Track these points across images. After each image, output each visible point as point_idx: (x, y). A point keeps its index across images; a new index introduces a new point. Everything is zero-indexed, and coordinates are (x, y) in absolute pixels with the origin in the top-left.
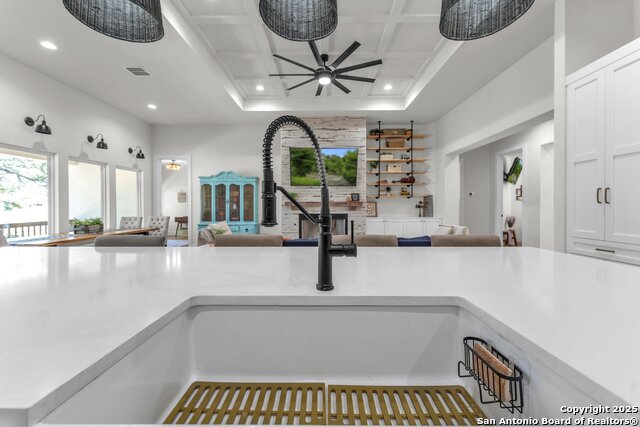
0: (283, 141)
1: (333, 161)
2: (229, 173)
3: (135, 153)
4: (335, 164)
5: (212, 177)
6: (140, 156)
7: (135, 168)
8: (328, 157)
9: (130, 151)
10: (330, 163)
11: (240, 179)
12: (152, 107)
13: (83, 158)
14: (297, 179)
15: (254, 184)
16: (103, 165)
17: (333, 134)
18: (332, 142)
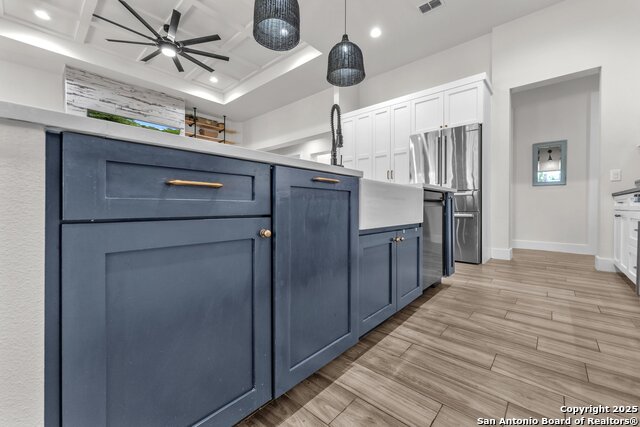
0: (69, 97)
17: (146, 107)
18: (145, 116)
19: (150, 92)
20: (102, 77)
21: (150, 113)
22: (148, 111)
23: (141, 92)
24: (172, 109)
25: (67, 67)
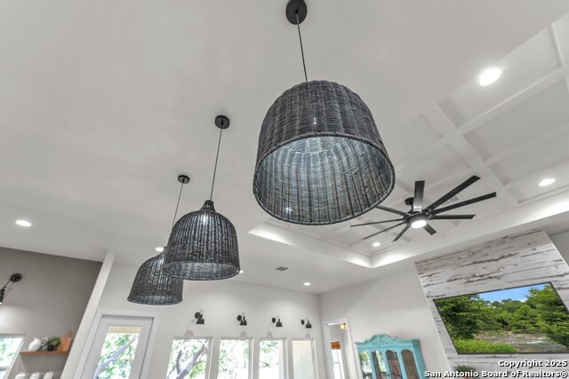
0: (426, 290)
1: (511, 310)
2: (381, 336)
3: (306, 323)
4: (516, 314)
5: (366, 342)
6: (309, 326)
7: (308, 337)
8: (496, 304)
9: (303, 322)
10: (505, 314)
11: (395, 344)
12: (307, 284)
13: (270, 337)
14: (462, 342)
15: (412, 349)
16: (284, 339)
17: (493, 266)
18: (499, 278)
19: (489, 245)
20: (440, 258)
21: (503, 271)
22: (498, 271)
23: (479, 251)
24: (529, 251)
25: (417, 263)
